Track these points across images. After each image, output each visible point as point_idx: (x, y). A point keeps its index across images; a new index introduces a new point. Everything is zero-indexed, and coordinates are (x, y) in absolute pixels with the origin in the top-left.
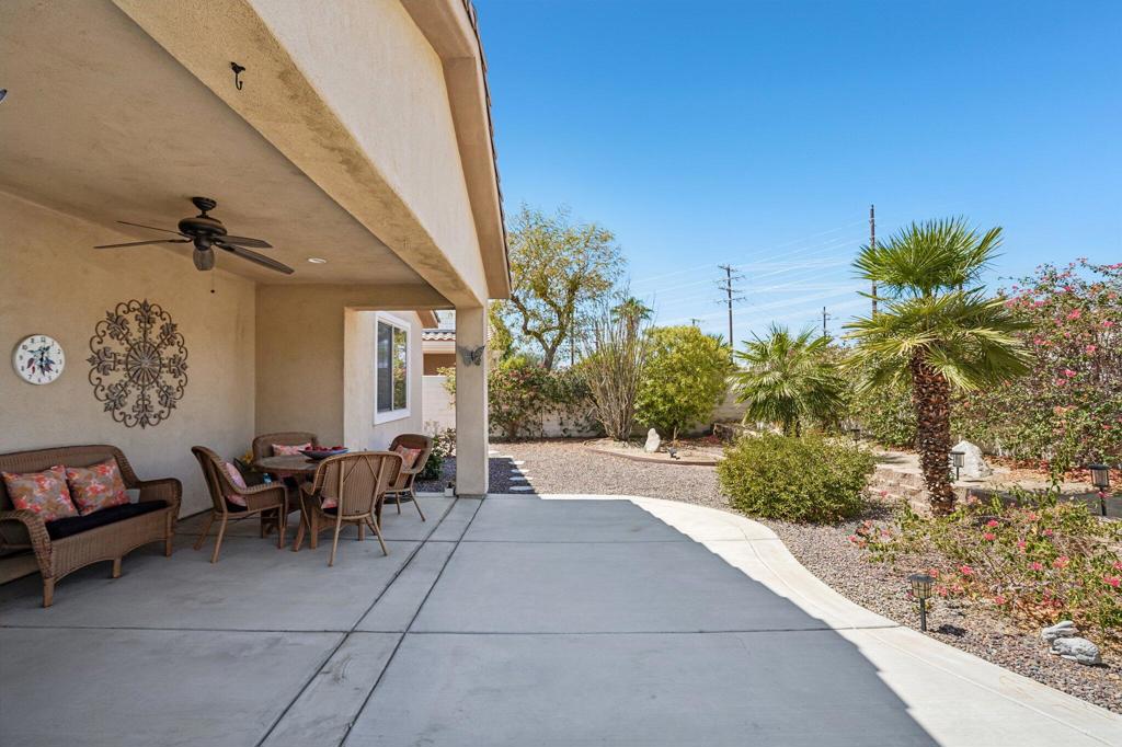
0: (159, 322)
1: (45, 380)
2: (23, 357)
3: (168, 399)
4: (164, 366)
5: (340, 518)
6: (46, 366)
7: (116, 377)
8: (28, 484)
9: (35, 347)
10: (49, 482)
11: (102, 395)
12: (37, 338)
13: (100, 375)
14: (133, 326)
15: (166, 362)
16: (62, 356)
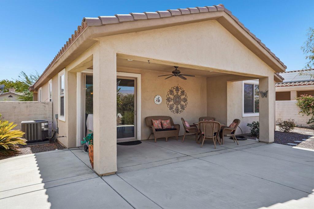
0: (180, 90)
1: (159, 104)
2: (156, 99)
3: (183, 108)
4: (182, 100)
5: (205, 137)
6: (159, 101)
7: (172, 103)
8: (155, 122)
9: (157, 98)
10: (158, 122)
11: (169, 106)
12: (157, 96)
13: (168, 102)
14: (175, 92)
15: (182, 99)
16: (161, 99)
